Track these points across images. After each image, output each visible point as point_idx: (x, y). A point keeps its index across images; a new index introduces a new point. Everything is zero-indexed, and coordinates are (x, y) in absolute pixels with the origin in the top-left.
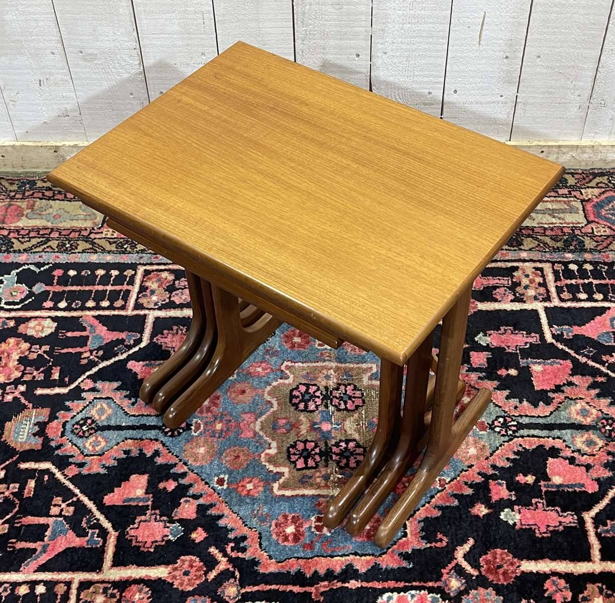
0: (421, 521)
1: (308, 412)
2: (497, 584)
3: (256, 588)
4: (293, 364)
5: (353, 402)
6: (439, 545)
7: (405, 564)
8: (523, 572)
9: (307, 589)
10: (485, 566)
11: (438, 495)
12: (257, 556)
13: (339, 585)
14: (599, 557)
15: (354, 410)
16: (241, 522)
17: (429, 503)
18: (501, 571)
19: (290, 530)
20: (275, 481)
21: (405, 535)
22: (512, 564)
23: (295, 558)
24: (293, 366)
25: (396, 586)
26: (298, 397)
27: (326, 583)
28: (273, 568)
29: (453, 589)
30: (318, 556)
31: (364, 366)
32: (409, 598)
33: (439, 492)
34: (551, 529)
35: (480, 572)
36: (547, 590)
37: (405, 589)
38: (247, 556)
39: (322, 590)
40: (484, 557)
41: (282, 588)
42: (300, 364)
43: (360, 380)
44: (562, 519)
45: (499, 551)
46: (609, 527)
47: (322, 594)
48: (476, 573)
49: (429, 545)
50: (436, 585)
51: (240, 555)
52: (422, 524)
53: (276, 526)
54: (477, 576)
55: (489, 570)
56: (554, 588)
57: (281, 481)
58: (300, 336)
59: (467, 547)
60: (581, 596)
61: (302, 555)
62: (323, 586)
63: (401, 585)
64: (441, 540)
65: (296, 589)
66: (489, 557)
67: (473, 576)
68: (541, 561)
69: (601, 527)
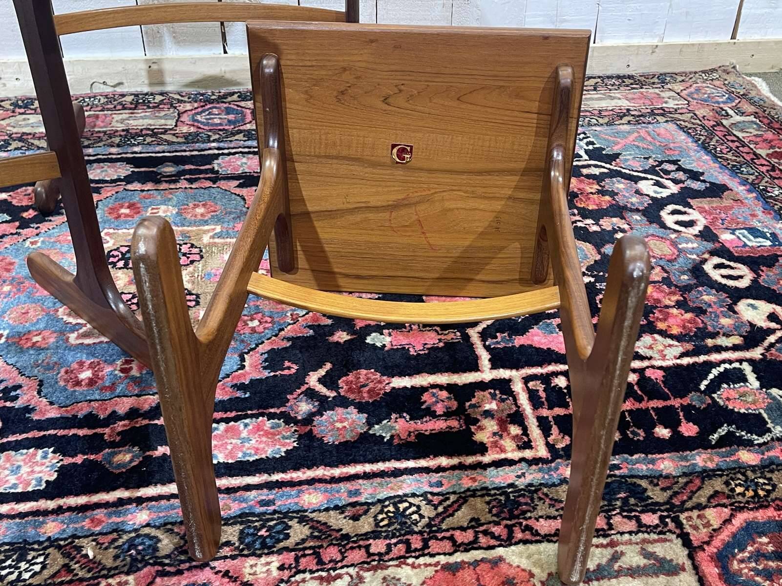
0: (265, 353)
1: (127, 269)
2: (359, 402)
3: (24, 436)
4: (116, 231)
5: (188, 258)
6: (286, 372)
7: (239, 394)
8: (394, 388)
9: (99, 430)
10: (345, 387)
11: (289, 327)
12: (33, 403)
13: (145, 422)
14: (490, 366)
15: (188, 265)
16: (17, 372)
17: (276, 336)
18: (366, 389)
19: (86, 375)
20: (73, 331)
21: (243, 367)
22: (380, 382)
23: (86, 401)
24: (115, 233)
25: (225, 416)
26: (118, 256)
27: (126, 422)
28: (53, 413)
29: (301, 413)
30: (118, 397)
31: (206, 228)
32: (242, 427)
33: (290, 324)
34: (429, 346)
35: (339, 393)
36: (425, 402)
37: (236, 419)
38: (18, 404)
39: (120, 429)
40: (344, 378)
41: (61, 432)
42: (125, 231)
43: (200, 239)
44: (443, 337)
45: (363, 372)
46: (499, 339)
47: (119, 434)
48: (333, 394)
49: (272, 374)
50: (278, 411)
51: (8, 404)
52: (266, 356)
53: (66, 372)
54: (334, 398)
55: (350, 390)
56: (434, 399)
57: (81, 331)
58: (128, 207)
59: (322, 372)
60: (468, 404)
61: (98, 397)
62: (120, 426)
63: (233, 414)
64: (289, 368)
65: (81, 432)
66: (351, 377)
67: (329, 397)
68: (418, 376)
69: (490, 340)
